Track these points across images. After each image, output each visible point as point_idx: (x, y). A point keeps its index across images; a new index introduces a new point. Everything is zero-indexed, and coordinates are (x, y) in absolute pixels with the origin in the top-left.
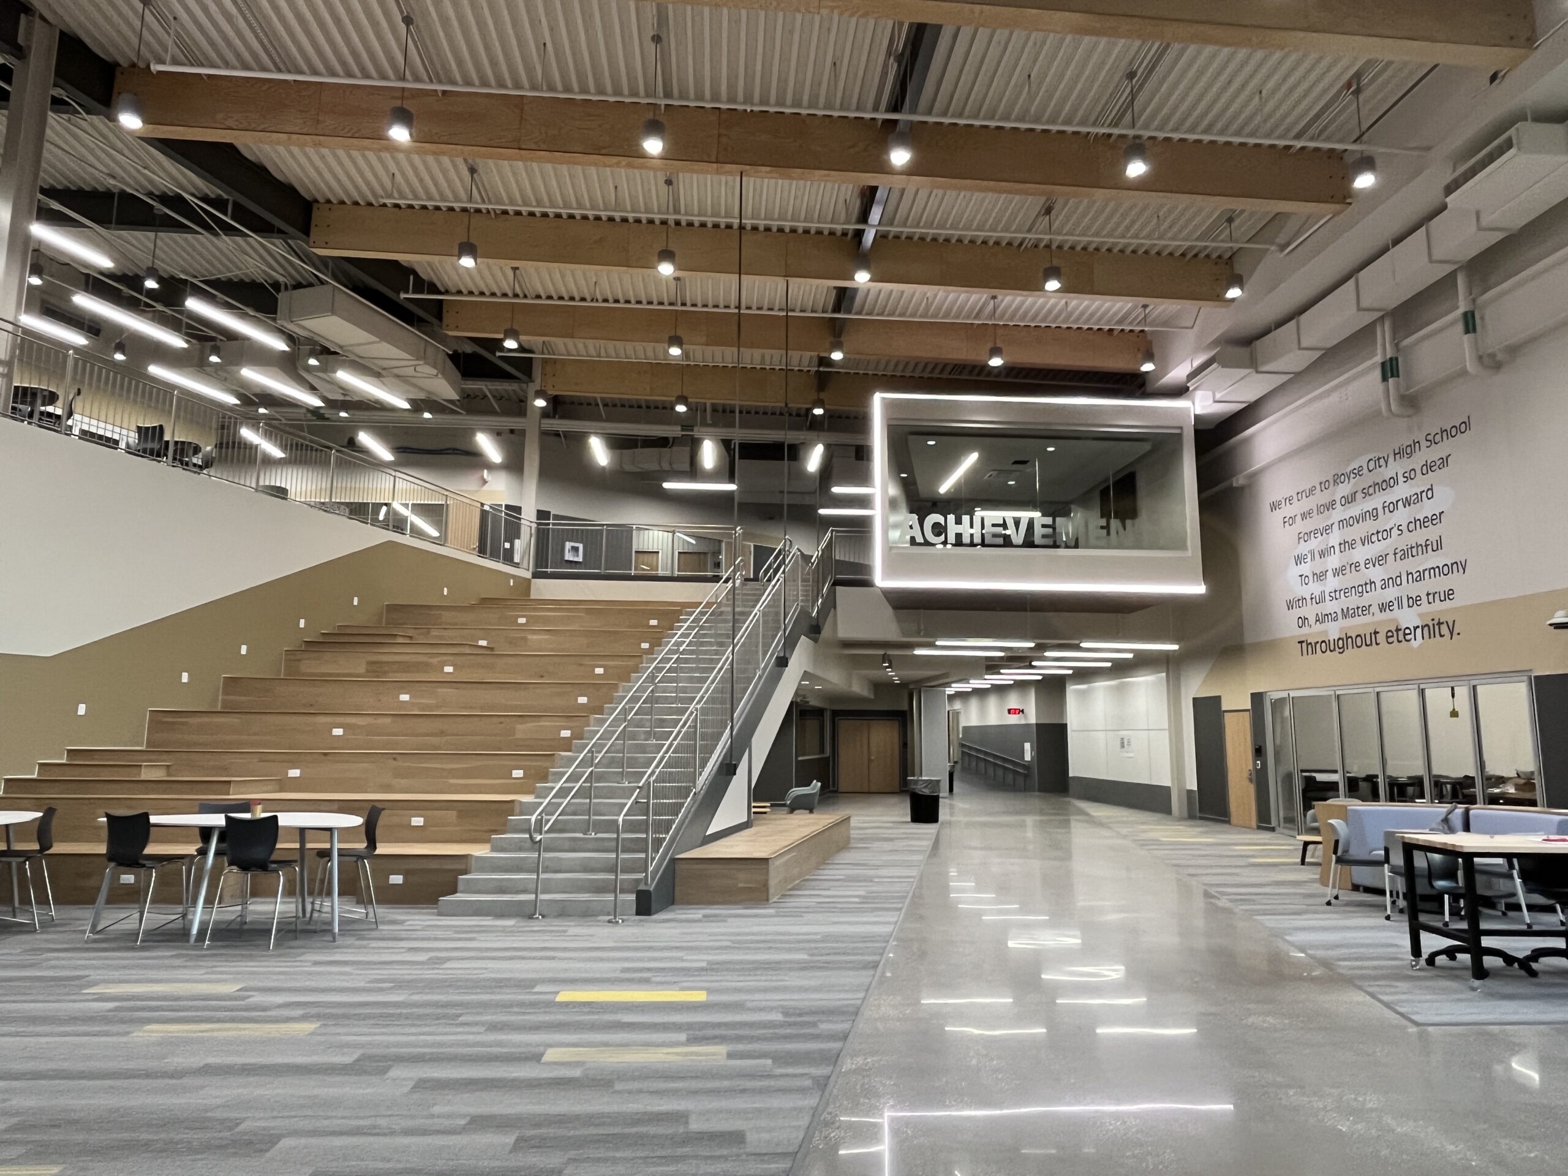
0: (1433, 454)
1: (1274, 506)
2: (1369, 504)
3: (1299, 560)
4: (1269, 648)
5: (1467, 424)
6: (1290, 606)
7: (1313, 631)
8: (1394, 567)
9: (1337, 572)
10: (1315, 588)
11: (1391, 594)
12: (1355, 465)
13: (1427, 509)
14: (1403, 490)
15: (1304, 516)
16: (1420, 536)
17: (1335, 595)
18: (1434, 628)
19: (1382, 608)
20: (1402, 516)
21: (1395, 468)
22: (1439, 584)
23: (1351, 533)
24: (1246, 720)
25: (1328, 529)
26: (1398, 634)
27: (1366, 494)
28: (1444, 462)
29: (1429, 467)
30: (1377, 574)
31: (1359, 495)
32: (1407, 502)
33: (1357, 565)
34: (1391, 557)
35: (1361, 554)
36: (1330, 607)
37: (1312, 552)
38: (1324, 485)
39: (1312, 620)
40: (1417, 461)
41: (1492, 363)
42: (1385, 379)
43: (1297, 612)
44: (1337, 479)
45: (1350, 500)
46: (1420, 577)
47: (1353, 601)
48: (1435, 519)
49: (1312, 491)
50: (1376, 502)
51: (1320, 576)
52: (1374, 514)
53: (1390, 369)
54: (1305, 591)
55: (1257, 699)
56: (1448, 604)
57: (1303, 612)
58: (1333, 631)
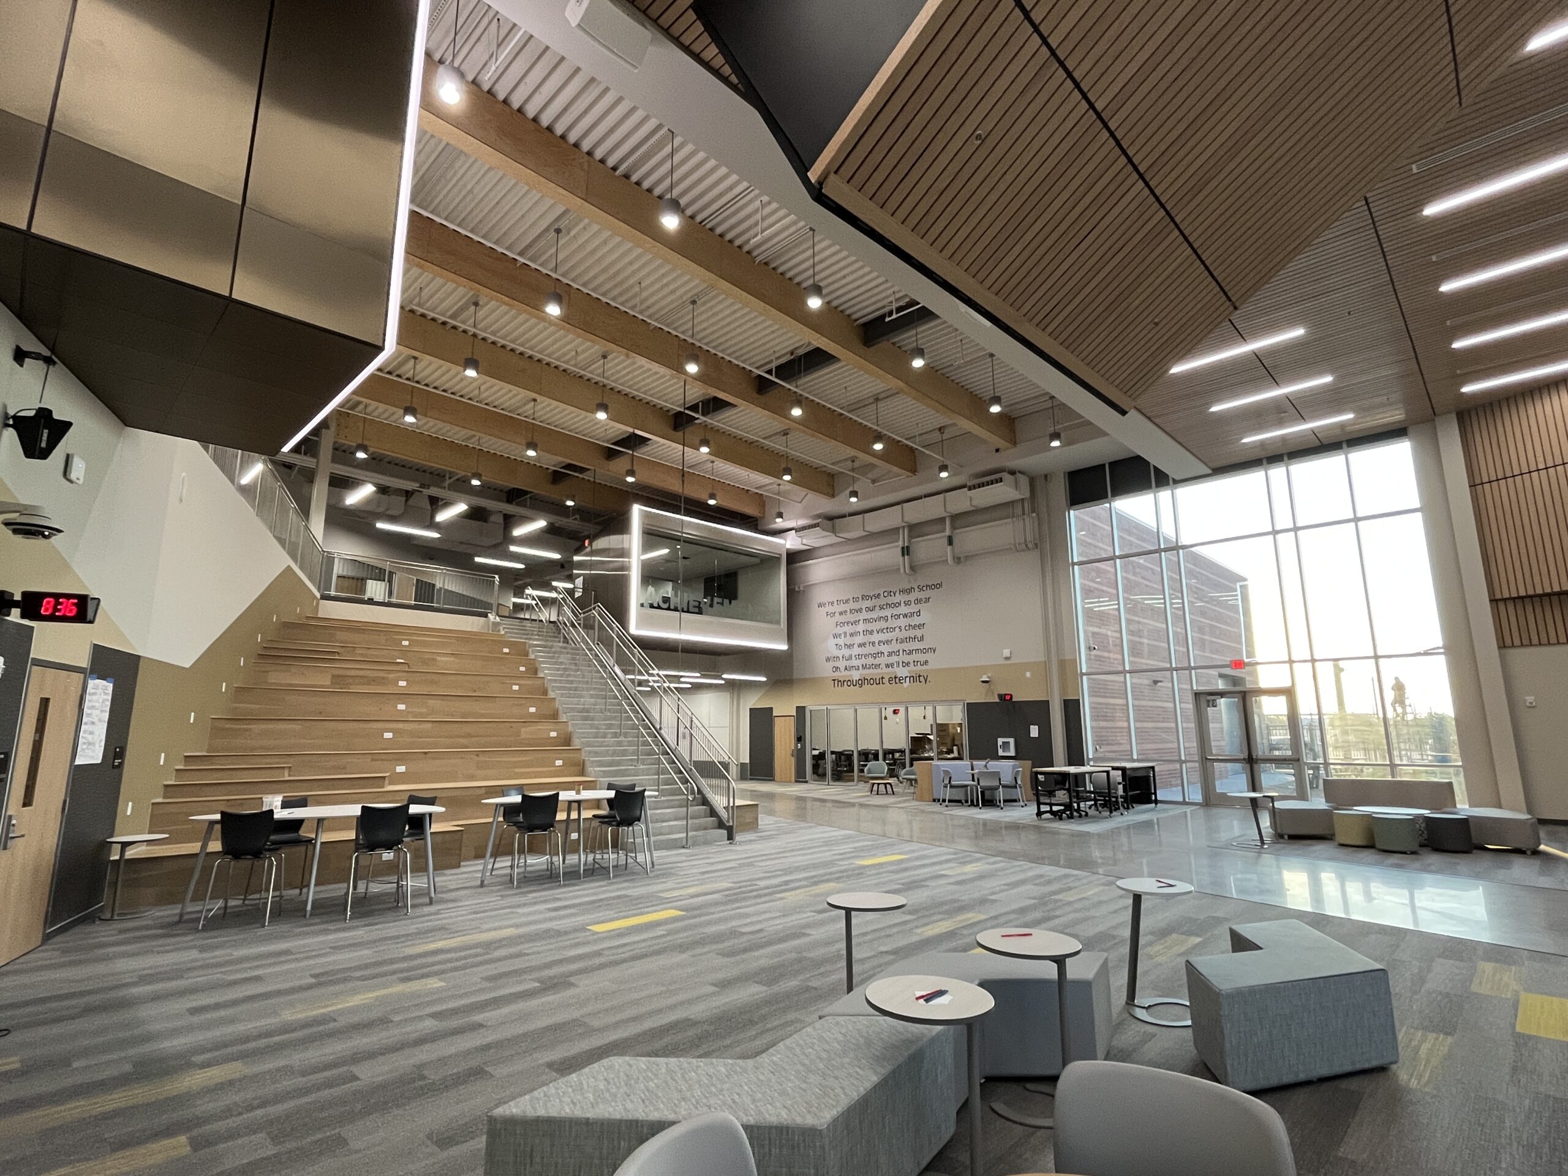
0: (921, 595)
1: (820, 605)
2: (883, 613)
3: (835, 636)
4: (811, 682)
5: (941, 585)
6: (828, 660)
7: (842, 675)
8: (895, 647)
9: (860, 645)
10: (846, 652)
11: (894, 659)
12: (877, 593)
13: (916, 621)
14: (903, 610)
15: (841, 613)
16: (912, 633)
17: (859, 656)
18: (916, 678)
19: (887, 666)
20: (902, 622)
21: (898, 598)
22: (921, 657)
23: (870, 626)
24: (792, 722)
25: (856, 622)
26: (896, 679)
27: (881, 608)
28: (927, 600)
29: (918, 601)
30: (885, 649)
31: (877, 608)
32: (905, 616)
33: (873, 643)
34: (894, 642)
35: (876, 638)
36: (855, 662)
37: (845, 633)
38: (855, 600)
39: (842, 669)
40: (912, 597)
41: (958, 560)
42: (903, 555)
43: (832, 664)
44: (864, 597)
45: (870, 609)
46: (911, 652)
47: (870, 661)
48: (921, 626)
49: (847, 601)
50: (888, 612)
51: (850, 646)
52: (886, 619)
53: (906, 551)
54: (840, 654)
55: (801, 710)
56: (925, 667)
57: (837, 664)
58: (856, 675)
